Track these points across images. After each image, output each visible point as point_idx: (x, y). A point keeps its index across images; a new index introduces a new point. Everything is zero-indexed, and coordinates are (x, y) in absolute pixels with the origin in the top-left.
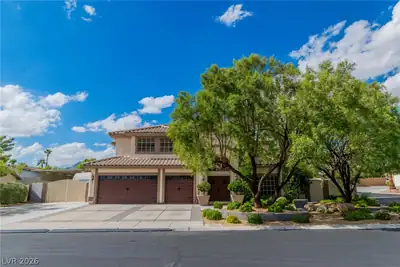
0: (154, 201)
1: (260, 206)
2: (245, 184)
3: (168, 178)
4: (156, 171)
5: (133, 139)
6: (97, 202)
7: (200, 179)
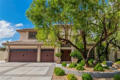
0: (35, 61)
1: (88, 66)
2: (79, 53)
3: (42, 50)
4: (36, 47)
5: (27, 33)
6: (9, 61)
7: (57, 51)
